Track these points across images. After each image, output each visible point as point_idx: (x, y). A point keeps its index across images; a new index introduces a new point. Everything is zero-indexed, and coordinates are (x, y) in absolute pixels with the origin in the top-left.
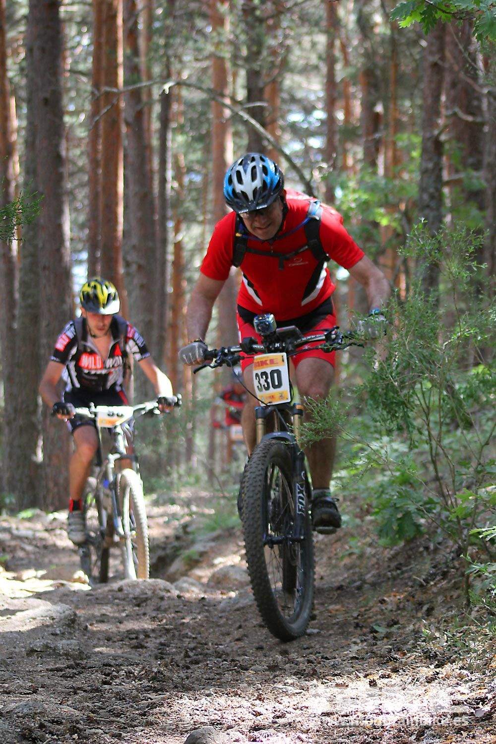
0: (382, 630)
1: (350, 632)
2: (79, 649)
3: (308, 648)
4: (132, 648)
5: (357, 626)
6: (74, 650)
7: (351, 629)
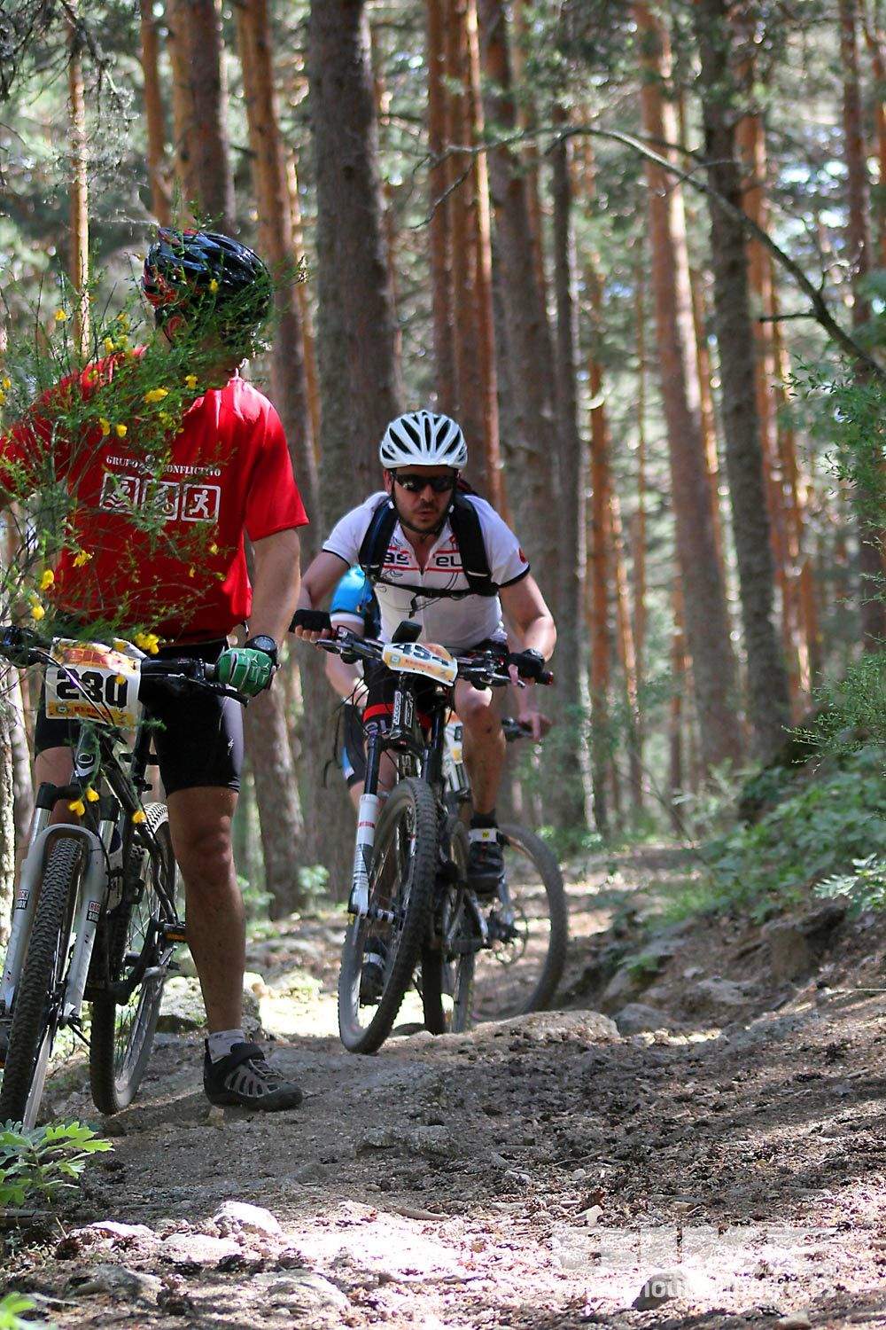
2: (449, 1141)
6: (440, 1141)
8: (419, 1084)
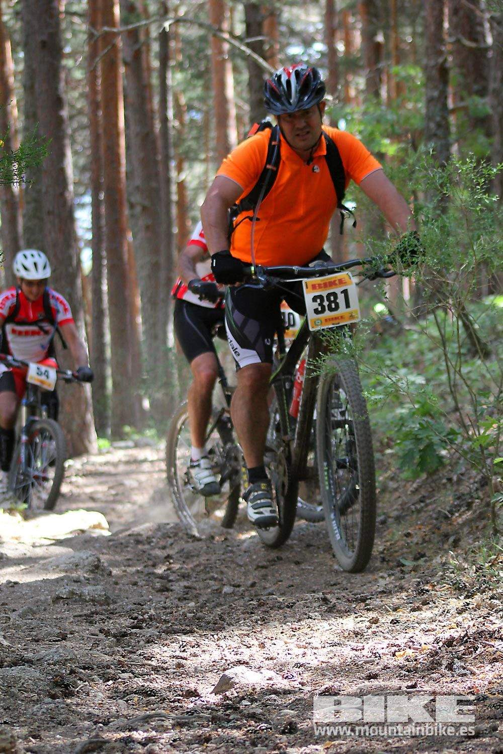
0: (409, 564)
1: (377, 567)
2: (105, 595)
3: (335, 585)
4: (157, 592)
5: (383, 560)
6: (100, 595)
7: (378, 564)
8: (86, 562)
